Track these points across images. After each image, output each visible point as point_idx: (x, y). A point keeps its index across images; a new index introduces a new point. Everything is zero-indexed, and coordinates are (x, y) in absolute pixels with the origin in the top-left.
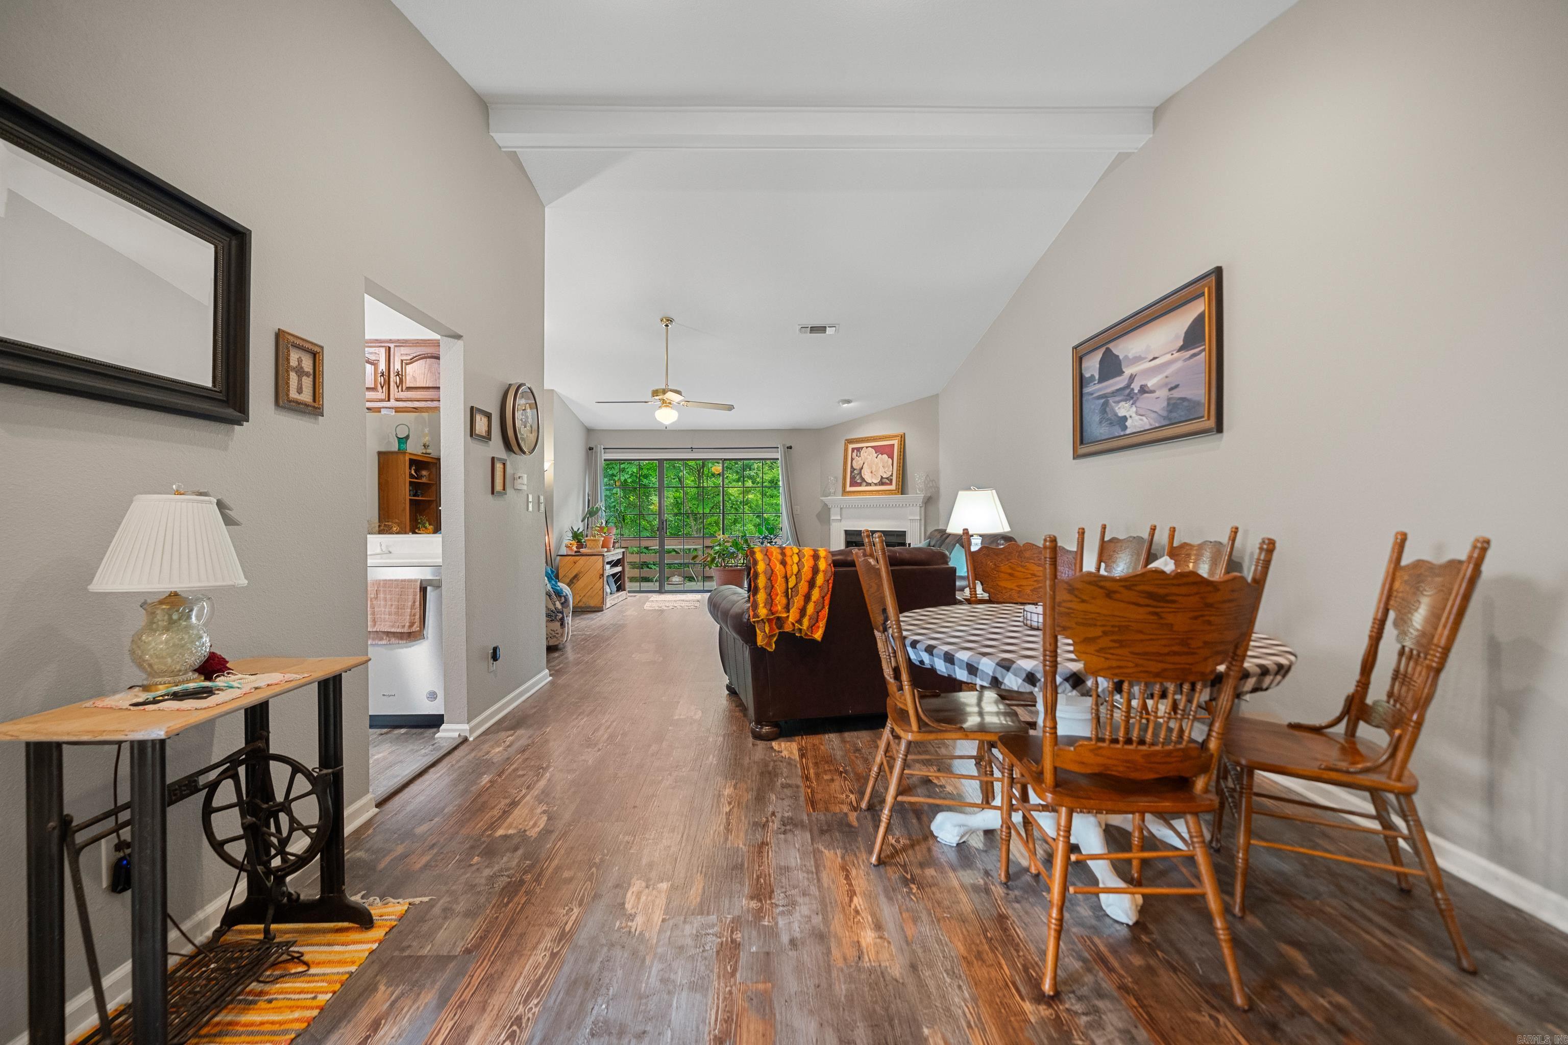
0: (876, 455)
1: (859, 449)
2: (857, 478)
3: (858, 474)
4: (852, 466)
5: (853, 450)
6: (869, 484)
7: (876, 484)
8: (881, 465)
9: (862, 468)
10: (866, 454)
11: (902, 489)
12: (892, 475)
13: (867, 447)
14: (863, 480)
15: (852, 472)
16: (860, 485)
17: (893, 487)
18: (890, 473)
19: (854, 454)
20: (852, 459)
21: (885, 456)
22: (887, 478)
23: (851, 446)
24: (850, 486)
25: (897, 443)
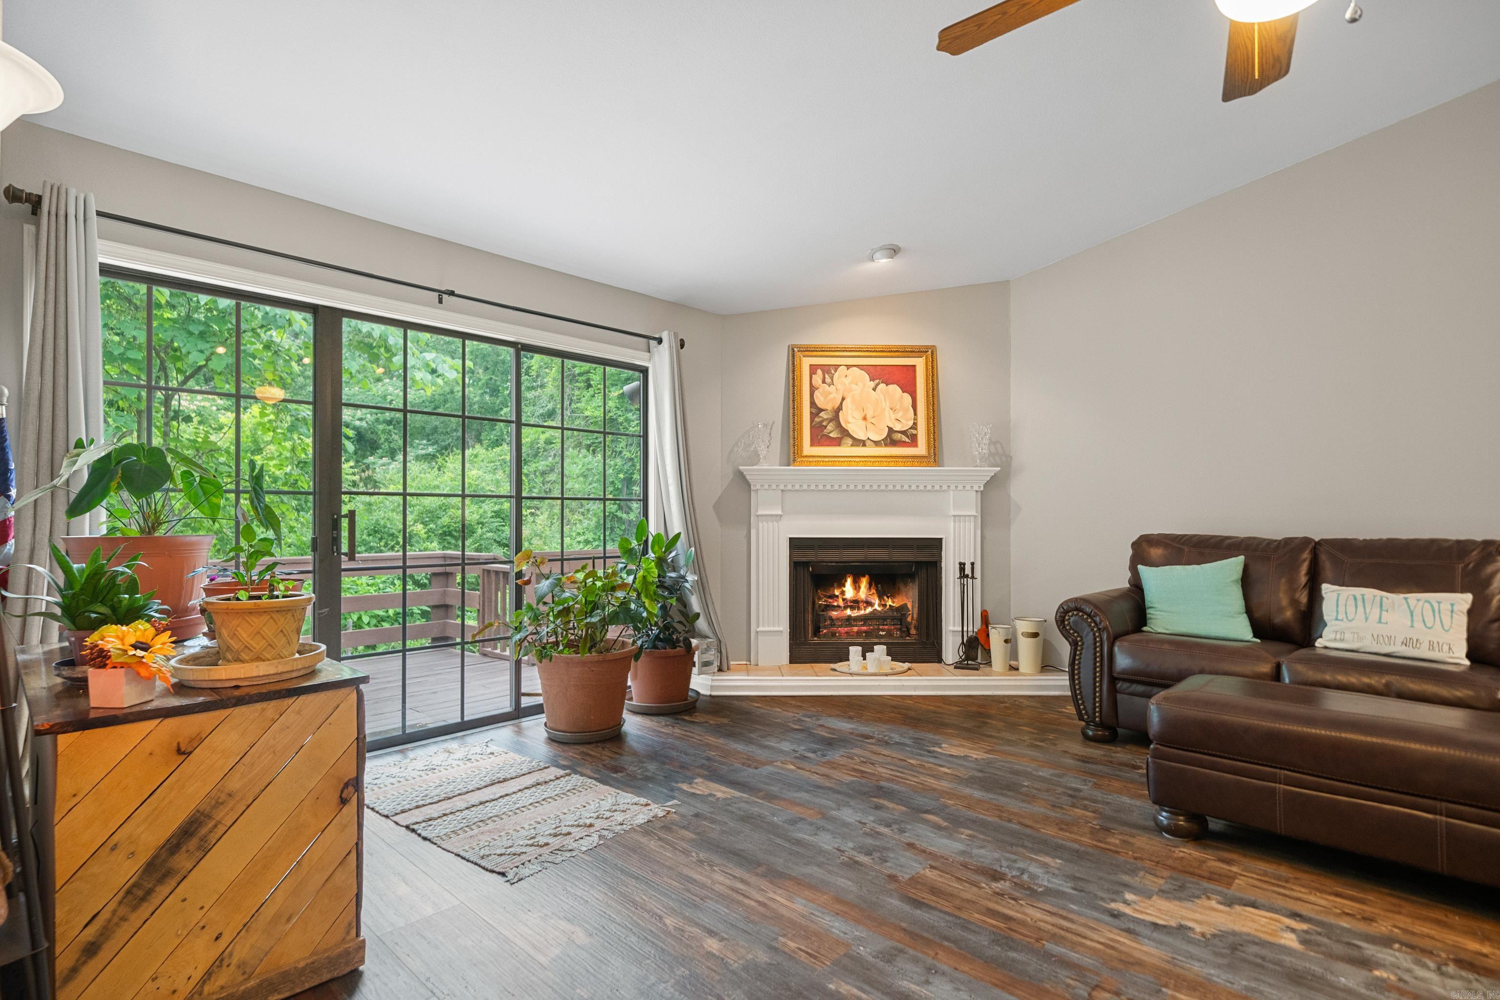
0: (872, 384)
1: (827, 370)
2: (830, 427)
3: (831, 420)
4: (813, 404)
5: (813, 369)
6: (859, 443)
7: (877, 443)
8: (886, 405)
9: (840, 408)
10: (847, 381)
11: (934, 456)
12: (915, 426)
13: (848, 367)
14: (845, 433)
15: (813, 416)
16: (837, 442)
17: (921, 449)
18: (911, 423)
19: (818, 378)
20: (813, 389)
21: (895, 389)
22: (904, 433)
23: (806, 362)
24: (813, 444)
25: (920, 363)
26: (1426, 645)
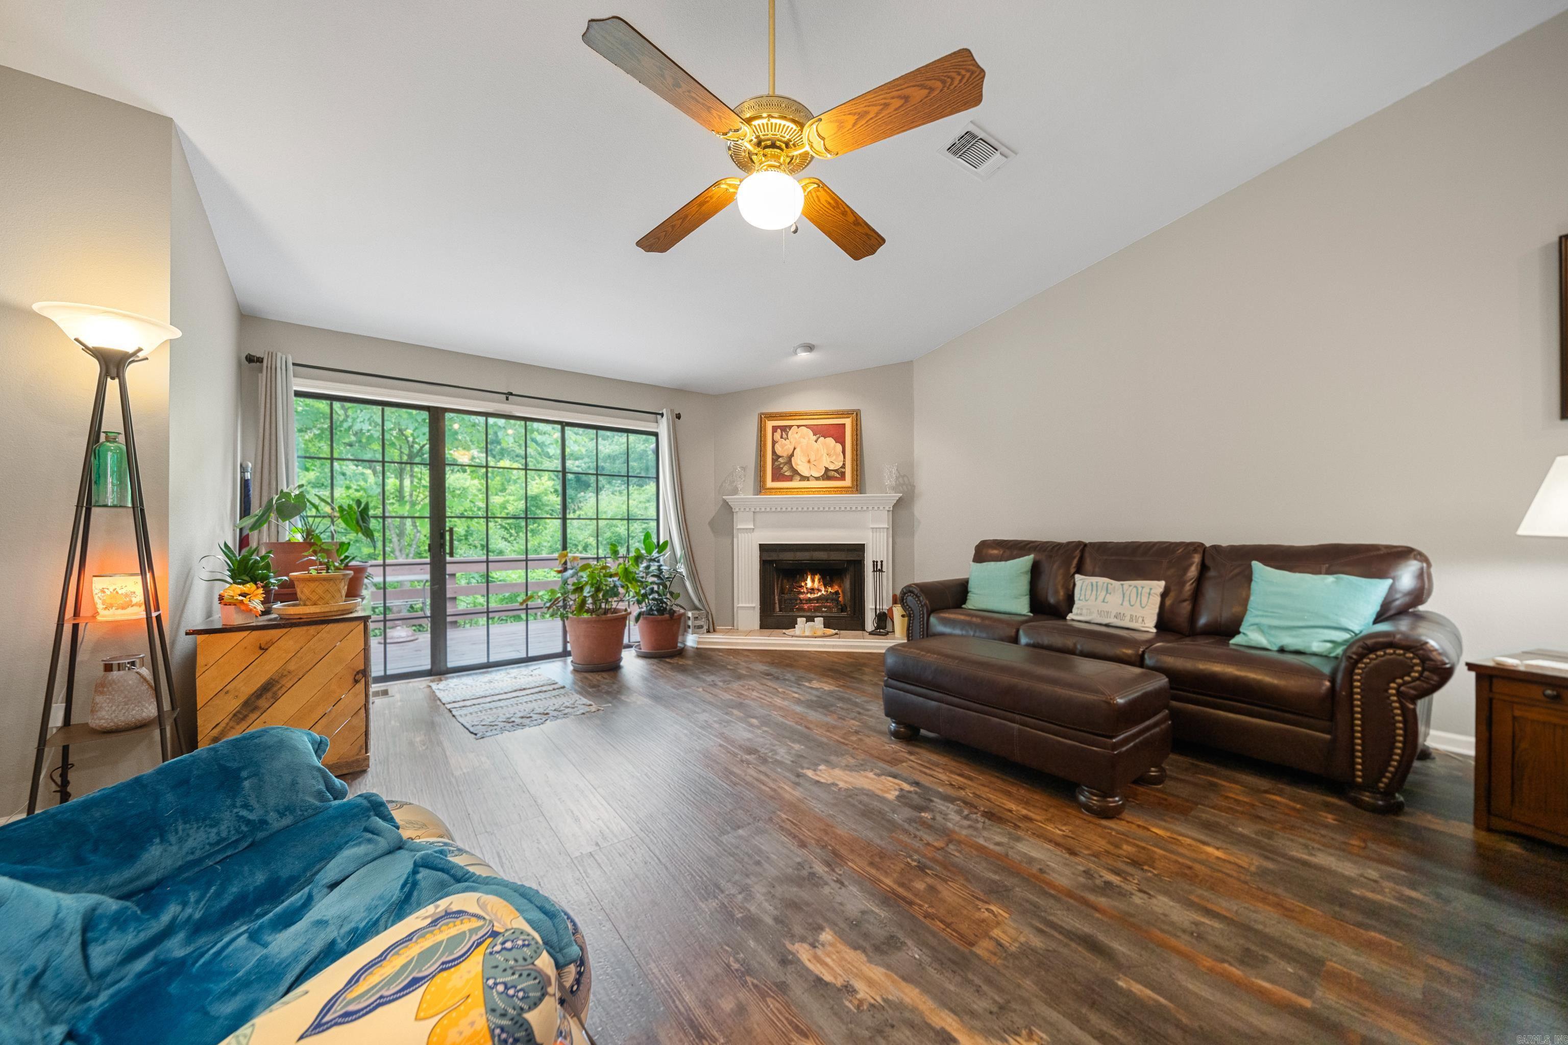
0: (815, 438)
1: (785, 429)
2: (785, 468)
3: (785, 464)
4: (774, 452)
5: (775, 429)
6: (804, 478)
7: (817, 479)
8: (824, 452)
9: (792, 455)
10: (796, 436)
11: (858, 486)
12: (844, 466)
13: (799, 426)
14: (796, 472)
15: (774, 461)
16: (790, 479)
17: (848, 482)
18: (841, 464)
19: (777, 435)
20: (774, 443)
21: (830, 441)
22: (836, 471)
23: (770, 424)
24: (773, 480)
25: (848, 422)
26: (1128, 618)
